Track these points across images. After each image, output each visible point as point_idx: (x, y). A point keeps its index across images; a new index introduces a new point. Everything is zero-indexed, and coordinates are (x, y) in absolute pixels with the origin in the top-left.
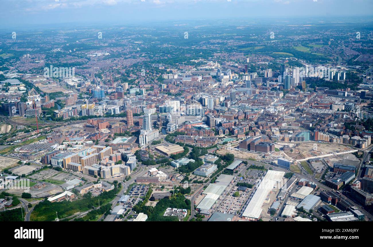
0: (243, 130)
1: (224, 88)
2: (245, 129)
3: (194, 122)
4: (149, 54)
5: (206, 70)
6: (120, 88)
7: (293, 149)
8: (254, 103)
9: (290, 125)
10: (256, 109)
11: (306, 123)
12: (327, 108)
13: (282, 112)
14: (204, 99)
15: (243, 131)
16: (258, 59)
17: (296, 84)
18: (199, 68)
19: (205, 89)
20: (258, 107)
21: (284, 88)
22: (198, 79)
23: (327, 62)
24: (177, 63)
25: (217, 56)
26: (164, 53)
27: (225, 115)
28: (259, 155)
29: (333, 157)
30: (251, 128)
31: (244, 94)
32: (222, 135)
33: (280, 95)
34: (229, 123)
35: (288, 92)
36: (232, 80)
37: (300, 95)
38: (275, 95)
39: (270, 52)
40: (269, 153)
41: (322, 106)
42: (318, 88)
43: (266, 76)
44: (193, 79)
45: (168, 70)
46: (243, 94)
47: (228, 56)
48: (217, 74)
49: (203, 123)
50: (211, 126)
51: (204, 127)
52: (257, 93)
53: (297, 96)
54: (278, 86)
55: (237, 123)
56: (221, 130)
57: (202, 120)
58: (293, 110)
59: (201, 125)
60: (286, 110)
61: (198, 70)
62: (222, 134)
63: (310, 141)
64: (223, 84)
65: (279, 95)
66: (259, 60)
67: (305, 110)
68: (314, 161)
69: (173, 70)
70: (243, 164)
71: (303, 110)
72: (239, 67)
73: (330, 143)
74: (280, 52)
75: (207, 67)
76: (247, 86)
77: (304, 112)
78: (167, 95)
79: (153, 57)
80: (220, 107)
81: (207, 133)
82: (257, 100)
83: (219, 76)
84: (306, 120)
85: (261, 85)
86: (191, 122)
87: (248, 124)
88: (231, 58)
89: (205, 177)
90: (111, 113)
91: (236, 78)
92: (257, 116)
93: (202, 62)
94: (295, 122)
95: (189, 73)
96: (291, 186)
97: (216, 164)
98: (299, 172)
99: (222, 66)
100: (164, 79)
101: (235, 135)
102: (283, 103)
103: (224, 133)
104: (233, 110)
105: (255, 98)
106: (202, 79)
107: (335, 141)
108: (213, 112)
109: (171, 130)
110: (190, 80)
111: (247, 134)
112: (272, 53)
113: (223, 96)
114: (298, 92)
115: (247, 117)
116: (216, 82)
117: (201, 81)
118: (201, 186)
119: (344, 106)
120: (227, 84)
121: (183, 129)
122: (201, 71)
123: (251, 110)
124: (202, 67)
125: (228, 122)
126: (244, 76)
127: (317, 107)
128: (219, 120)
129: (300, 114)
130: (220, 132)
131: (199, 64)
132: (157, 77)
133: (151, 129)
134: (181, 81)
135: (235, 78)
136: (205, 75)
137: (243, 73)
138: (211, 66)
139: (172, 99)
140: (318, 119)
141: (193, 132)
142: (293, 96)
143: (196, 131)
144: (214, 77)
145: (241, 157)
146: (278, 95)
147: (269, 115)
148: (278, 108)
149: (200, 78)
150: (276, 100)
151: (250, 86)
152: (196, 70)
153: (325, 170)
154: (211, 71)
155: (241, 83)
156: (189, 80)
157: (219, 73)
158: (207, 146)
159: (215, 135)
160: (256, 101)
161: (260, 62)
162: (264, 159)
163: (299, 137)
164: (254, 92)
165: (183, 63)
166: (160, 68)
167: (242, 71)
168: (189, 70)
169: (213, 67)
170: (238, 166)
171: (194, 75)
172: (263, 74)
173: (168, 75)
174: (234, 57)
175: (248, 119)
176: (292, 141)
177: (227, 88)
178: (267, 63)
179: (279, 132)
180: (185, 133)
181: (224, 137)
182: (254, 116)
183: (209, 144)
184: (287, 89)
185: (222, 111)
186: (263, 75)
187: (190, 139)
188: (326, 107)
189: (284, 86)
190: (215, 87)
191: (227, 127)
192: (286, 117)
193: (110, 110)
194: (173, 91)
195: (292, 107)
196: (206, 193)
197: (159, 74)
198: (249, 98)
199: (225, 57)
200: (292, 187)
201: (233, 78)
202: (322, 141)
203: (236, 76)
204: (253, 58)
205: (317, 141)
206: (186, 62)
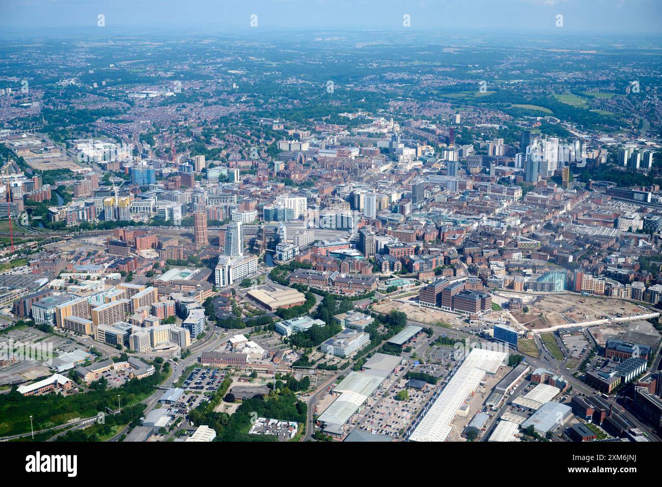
0: (431, 263)
1: (403, 175)
2: (437, 261)
3: (332, 243)
4: (255, 96)
5: (370, 135)
6: (188, 167)
7: (529, 307)
8: (461, 208)
9: (529, 257)
10: (463, 222)
11: (561, 254)
12: (609, 225)
13: (515, 229)
14: (359, 195)
15: (431, 266)
16: (478, 117)
17: (550, 172)
18: (355, 130)
19: (362, 176)
20: (468, 217)
21: (524, 180)
22: (350, 153)
23: (619, 129)
24: (311, 117)
25: (395, 107)
26: (287, 95)
27: (398, 231)
28: (459, 316)
29: (608, 327)
30: (447, 260)
31: (442, 189)
32: (388, 273)
33: (516, 193)
34: (404, 249)
35: (531, 189)
36: (421, 159)
37: (556, 196)
38: (505, 194)
39: (505, 104)
40: (479, 313)
41: (597, 221)
42: (593, 182)
43: (490, 154)
44: (341, 154)
45: (291, 132)
46: (439, 189)
47: (418, 108)
48: (391, 144)
49: (351, 245)
50: (367, 252)
51: (352, 254)
52: (468, 188)
53: (550, 197)
54: (512, 174)
55: (421, 249)
56: (386, 262)
57: (349, 240)
58: (539, 226)
59: (346, 251)
60: (523, 225)
61: (352, 135)
62: (388, 270)
63: (567, 292)
64: (401, 167)
65: (513, 194)
66: (481, 118)
67: (563, 227)
68: (568, 334)
69: (300, 132)
70: (424, 334)
71: (558, 227)
72: (439, 131)
73: (605, 297)
74: (526, 104)
75: (371, 130)
76: (449, 173)
77: (559, 230)
78: (283, 185)
79: (263, 104)
80: (388, 215)
81: (357, 266)
82: (468, 203)
83: (394, 150)
84: (563, 248)
85: (478, 171)
86: (327, 243)
87: (443, 252)
88: (426, 113)
89: (343, 357)
90: (165, 217)
91: (430, 154)
92: (464, 235)
93: (362, 119)
94: (539, 251)
95: (333, 141)
96: (516, 383)
97: (368, 332)
98: (534, 354)
99: (404, 128)
100: (281, 151)
101: (414, 274)
102: (519, 212)
103: (392, 268)
104: (415, 221)
105: (462, 199)
106: (360, 153)
107: (615, 292)
108: (374, 224)
109: (284, 258)
110: (335, 156)
111: (438, 272)
112: (510, 106)
113: (399, 192)
114: (553, 190)
115: (443, 238)
116: (386, 162)
117: (356, 157)
118: (333, 375)
119: (642, 222)
120: (409, 167)
121: (308, 257)
122: (357, 137)
123: (451, 224)
124: (362, 128)
125: (402, 245)
126: (446, 152)
127: (587, 222)
128: (384, 241)
129: (552, 235)
130: (383, 267)
131: (356, 123)
132: (267, 145)
133: (241, 254)
134: (316, 156)
135: (426, 154)
136: (366, 146)
137: (445, 145)
138: (380, 127)
139: (292, 193)
140: (587, 246)
141: (329, 263)
142: (541, 196)
143: (334, 261)
144: (384, 151)
145: (421, 320)
146: (511, 192)
147: (489, 235)
148: (507, 220)
149: (355, 152)
150: (505, 205)
151: (456, 173)
152: (348, 135)
153: (588, 351)
154: (379, 137)
155: (439, 166)
156: (332, 155)
157: (394, 143)
158: (353, 295)
159: (374, 271)
160: (465, 204)
161: (484, 123)
162: (468, 325)
163: (543, 281)
164: (463, 186)
165: (324, 118)
166: (275, 128)
167: (442, 141)
168: (334, 135)
169: (385, 131)
170: (412, 338)
171: (344, 144)
172: (486, 148)
173: (289, 142)
174: (430, 110)
175: (445, 241)
176: (530, 291)
177: (409, 174)
178: (497, 126)
179: (503, 271)
180: (311, 265)
181: (392, 277)
182: (458, 235)
183: (358, 290)
184: (531, 182)
185: (391, 222)
186: (486, 152)
187: (320, 278)
188: (605, 223)
189: (524, 175)
190: (384, 171)
191: (400, 256)
192: (522, 240)
193: (163, 212)
194: (297, 176)
195: (537, 221)
196: (341, 391)
197: (271, 140)
198: (451, 198)
199: (411, 111)
200: (517, 385)
201: (423, 154)
202: (590, 292)
203: (429, 151)
204: (469, 115)
205: (579, 292)
206: (329, 117)
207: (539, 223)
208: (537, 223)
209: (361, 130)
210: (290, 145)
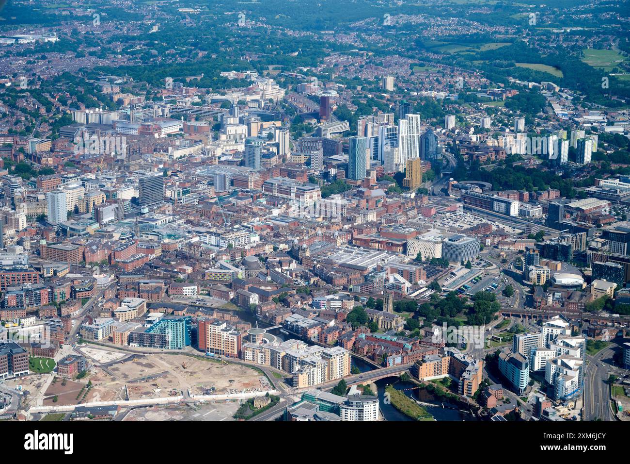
2: (50, 293)
9: (209, 294)
10: (169, 236)
13: (230, 250)
15: (39, 301)
17: (397, 166)
18: (210, 97)
21: (347, 176)
22: (159, 129)
27: (57, 246)
30: (73, 293)
39: (505, 63)
41: (379, 242)
47: (361, 66)
52: (251, 186)
54: (334, 167)
66: (439, 83)
71: (299, 249)
74: (540, 63)
77: (301, 253)
85: (303, 161)
92: (154, 256)
93: (241, 80)
95: (163, 111)
102: (279, 223)
106: (181, 130)
107: (249, 355)
110: (135, 133)
112: (512, 65)
119: (439, 247)
123: (155, 238)
124: (224, 94)
127: (366, 244)
134: (110, 132)
135: (264, 133)
136: (202, 120)
137: (314, 121)
147: (186, 258)
149: (174, 128)
150: (277, 213)
152: (193, 104)
163: (152, 332)
164: (241, 182)
165: (188, 79)
166: (106, 91)
173: (87, 111)
176: (133, 345)
182: (140, 256)
184: (354, 178)
188: (390, 247)
189: (347, 169)
192: (219, 267)
204: (427, 77)
205: (204, 352)
206: (199, 78)
207: (287, 242)
208: (280, 242)
209: (218, 97)
210: (87, 115)
